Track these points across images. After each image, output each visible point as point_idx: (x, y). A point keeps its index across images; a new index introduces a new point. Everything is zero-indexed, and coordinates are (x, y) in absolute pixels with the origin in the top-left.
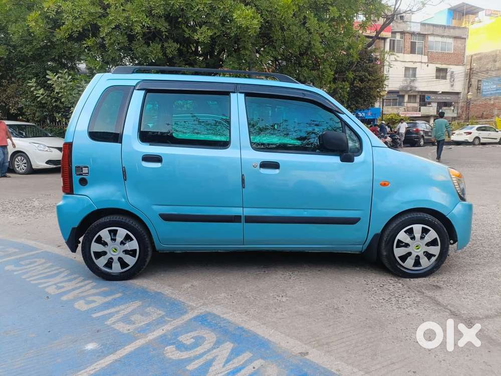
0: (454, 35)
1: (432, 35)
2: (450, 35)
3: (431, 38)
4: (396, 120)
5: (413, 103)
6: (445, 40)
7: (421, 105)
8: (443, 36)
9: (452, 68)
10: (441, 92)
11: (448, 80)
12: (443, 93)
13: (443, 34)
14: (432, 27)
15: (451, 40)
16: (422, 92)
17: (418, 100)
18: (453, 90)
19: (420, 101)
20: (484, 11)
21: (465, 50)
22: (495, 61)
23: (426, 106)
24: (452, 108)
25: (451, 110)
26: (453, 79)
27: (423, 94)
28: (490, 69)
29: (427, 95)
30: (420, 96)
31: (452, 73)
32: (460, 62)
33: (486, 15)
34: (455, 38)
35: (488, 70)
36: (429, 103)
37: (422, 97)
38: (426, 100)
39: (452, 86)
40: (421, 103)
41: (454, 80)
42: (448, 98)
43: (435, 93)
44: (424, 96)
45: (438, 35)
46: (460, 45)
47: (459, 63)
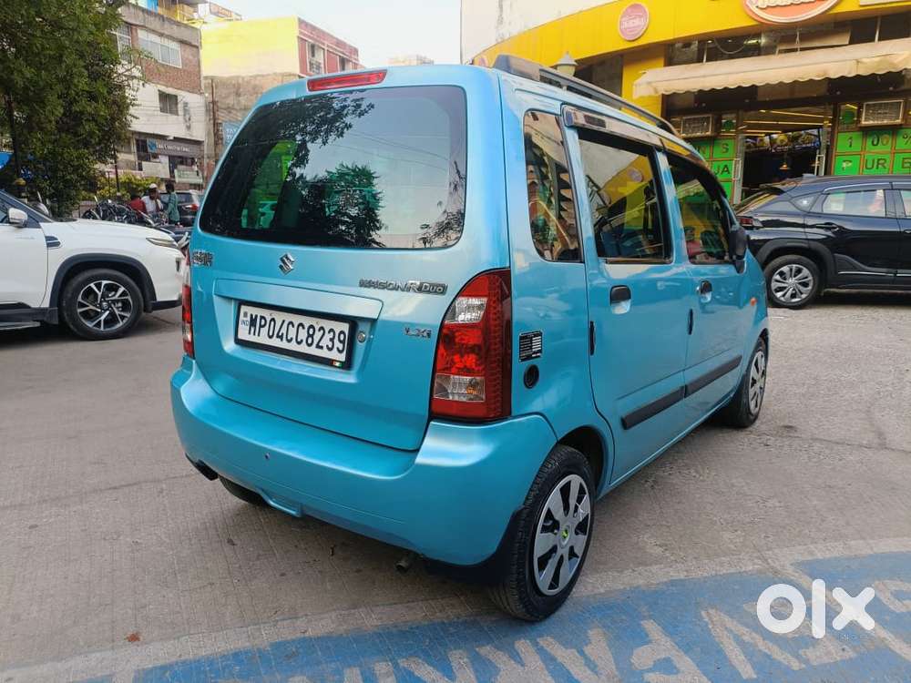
0: (180, 37)
1: (143, 27)
2: (175, 36)
3: (141, 34)
4: (138, 185)
5: (125, 153)
6: (167, 42)
7: (141, 158)
8: (161, 35)
9: (183, 96)
10: (172, 138)
11: (181, 118)
12: (176, 139)
13: (162, 32)
14: (141, 13)
15: (174, 45)
16: (140, 133)
17: (134, 148)
18: (191, 135)
19: (138, 150)
20: (207, 5)
21: (199, 66)
22: (238, 94)
23: (150, 161)
24: (195, 168)
25: (192, 170)
26: (187, 116)
27: (142, 138)
28: (233, 105)
29: (149, 141)
30: (137, 141)
31: (186, 104)
32: (195, 89)
33: (211, 12)
34: (182, 42)
35: (229, 108)
36: (155, 156)
37: (140, 143)
38: (149, 150)
39: (189, 128)
40: (142, 154)
41: (190, 119)
42: (185, 150)
43: (162, 138)
44: (145, 142)
45: (154, 31)
46: (191, 57)
47: (193, 88)
